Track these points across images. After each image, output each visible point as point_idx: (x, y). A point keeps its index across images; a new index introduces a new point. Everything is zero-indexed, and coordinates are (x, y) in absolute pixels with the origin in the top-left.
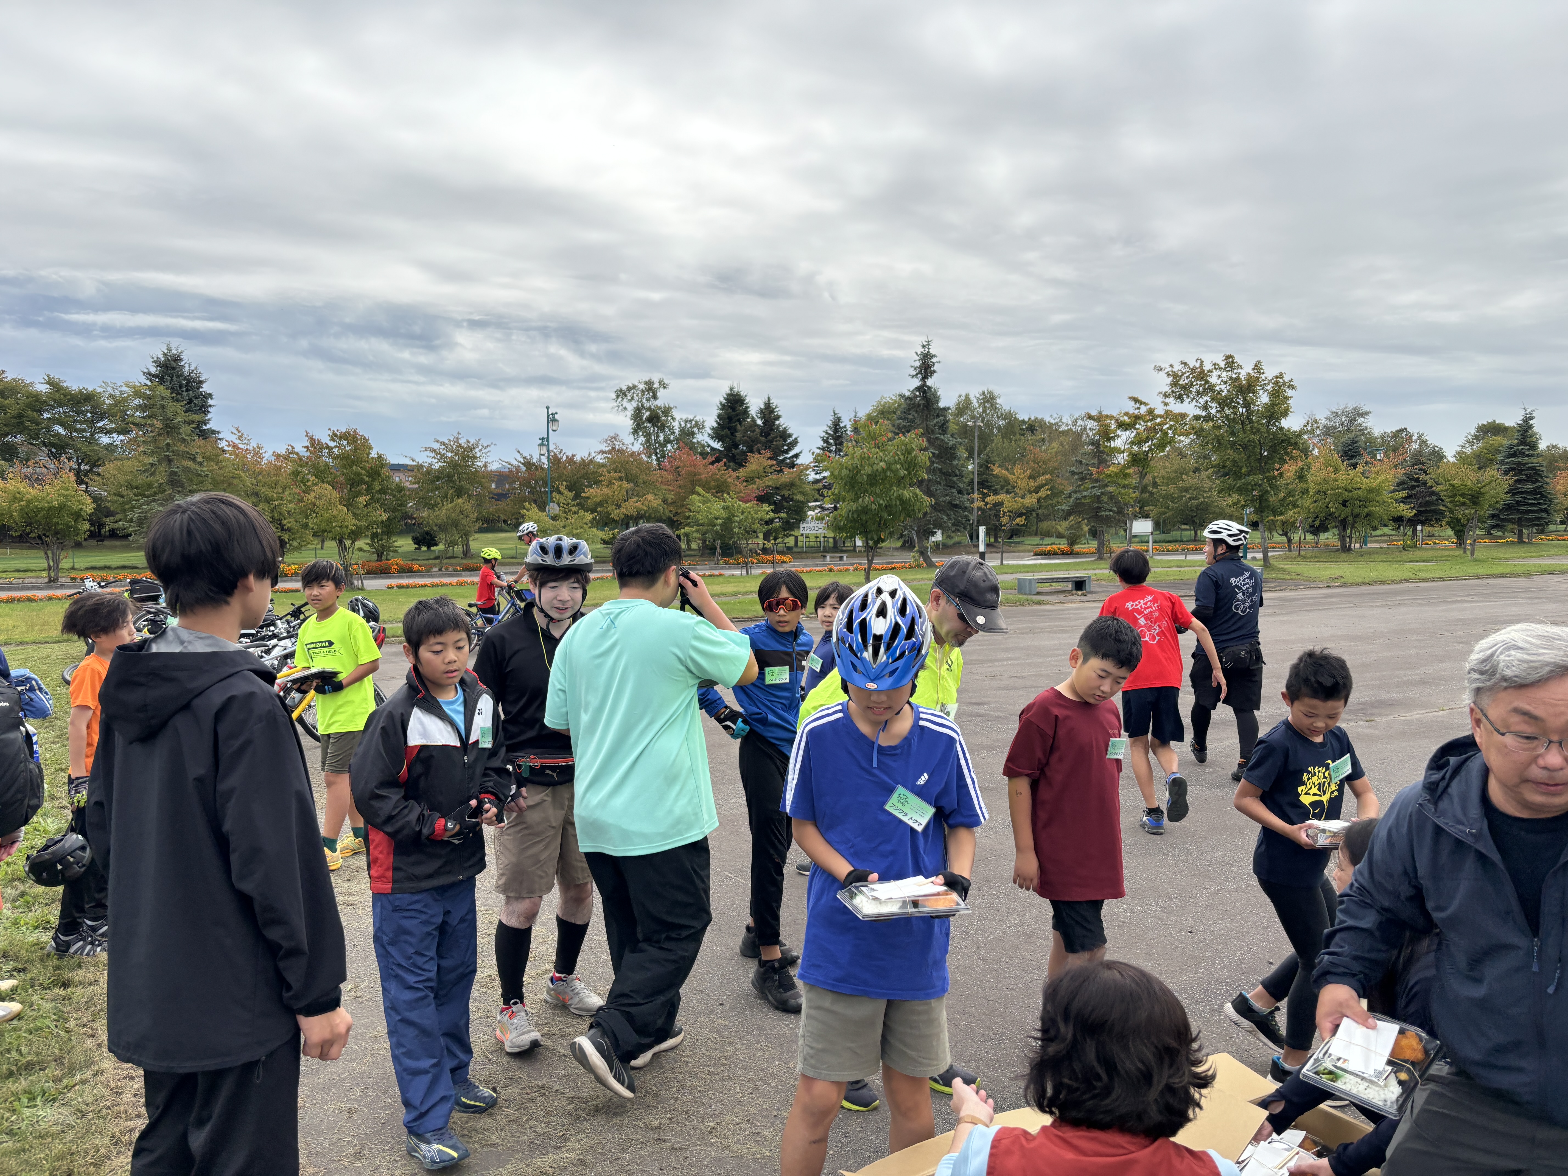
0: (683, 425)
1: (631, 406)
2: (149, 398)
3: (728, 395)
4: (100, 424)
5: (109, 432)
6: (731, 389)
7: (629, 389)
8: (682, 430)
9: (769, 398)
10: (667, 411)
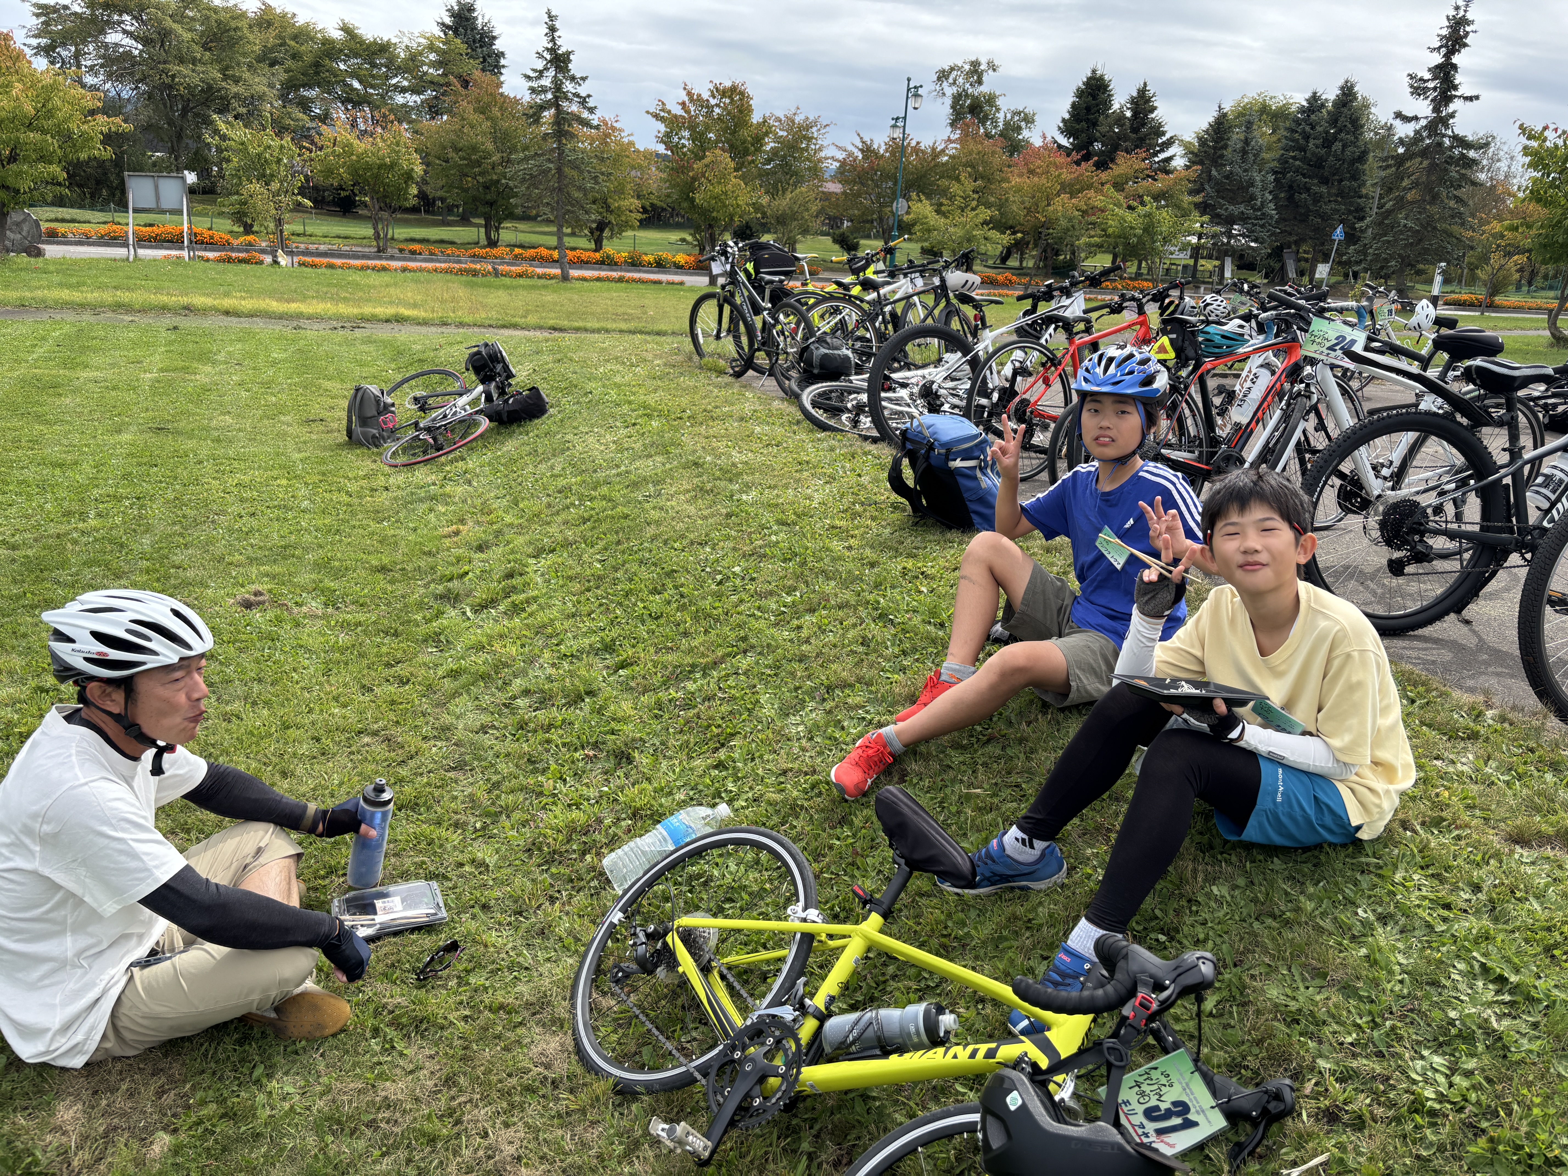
0: (1009, 116)
1: (950, 91)
2: (445, 52)
3: (1089, 79)
4: (394, 81)
5: (404, 90)
6: (1094, 71)
7: (952, 69)
8: (1007, 124)
9: (1145, 84)
10: (991, 100)
